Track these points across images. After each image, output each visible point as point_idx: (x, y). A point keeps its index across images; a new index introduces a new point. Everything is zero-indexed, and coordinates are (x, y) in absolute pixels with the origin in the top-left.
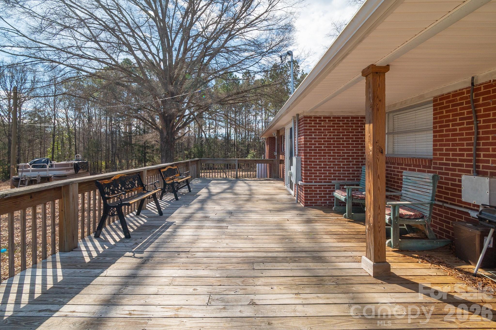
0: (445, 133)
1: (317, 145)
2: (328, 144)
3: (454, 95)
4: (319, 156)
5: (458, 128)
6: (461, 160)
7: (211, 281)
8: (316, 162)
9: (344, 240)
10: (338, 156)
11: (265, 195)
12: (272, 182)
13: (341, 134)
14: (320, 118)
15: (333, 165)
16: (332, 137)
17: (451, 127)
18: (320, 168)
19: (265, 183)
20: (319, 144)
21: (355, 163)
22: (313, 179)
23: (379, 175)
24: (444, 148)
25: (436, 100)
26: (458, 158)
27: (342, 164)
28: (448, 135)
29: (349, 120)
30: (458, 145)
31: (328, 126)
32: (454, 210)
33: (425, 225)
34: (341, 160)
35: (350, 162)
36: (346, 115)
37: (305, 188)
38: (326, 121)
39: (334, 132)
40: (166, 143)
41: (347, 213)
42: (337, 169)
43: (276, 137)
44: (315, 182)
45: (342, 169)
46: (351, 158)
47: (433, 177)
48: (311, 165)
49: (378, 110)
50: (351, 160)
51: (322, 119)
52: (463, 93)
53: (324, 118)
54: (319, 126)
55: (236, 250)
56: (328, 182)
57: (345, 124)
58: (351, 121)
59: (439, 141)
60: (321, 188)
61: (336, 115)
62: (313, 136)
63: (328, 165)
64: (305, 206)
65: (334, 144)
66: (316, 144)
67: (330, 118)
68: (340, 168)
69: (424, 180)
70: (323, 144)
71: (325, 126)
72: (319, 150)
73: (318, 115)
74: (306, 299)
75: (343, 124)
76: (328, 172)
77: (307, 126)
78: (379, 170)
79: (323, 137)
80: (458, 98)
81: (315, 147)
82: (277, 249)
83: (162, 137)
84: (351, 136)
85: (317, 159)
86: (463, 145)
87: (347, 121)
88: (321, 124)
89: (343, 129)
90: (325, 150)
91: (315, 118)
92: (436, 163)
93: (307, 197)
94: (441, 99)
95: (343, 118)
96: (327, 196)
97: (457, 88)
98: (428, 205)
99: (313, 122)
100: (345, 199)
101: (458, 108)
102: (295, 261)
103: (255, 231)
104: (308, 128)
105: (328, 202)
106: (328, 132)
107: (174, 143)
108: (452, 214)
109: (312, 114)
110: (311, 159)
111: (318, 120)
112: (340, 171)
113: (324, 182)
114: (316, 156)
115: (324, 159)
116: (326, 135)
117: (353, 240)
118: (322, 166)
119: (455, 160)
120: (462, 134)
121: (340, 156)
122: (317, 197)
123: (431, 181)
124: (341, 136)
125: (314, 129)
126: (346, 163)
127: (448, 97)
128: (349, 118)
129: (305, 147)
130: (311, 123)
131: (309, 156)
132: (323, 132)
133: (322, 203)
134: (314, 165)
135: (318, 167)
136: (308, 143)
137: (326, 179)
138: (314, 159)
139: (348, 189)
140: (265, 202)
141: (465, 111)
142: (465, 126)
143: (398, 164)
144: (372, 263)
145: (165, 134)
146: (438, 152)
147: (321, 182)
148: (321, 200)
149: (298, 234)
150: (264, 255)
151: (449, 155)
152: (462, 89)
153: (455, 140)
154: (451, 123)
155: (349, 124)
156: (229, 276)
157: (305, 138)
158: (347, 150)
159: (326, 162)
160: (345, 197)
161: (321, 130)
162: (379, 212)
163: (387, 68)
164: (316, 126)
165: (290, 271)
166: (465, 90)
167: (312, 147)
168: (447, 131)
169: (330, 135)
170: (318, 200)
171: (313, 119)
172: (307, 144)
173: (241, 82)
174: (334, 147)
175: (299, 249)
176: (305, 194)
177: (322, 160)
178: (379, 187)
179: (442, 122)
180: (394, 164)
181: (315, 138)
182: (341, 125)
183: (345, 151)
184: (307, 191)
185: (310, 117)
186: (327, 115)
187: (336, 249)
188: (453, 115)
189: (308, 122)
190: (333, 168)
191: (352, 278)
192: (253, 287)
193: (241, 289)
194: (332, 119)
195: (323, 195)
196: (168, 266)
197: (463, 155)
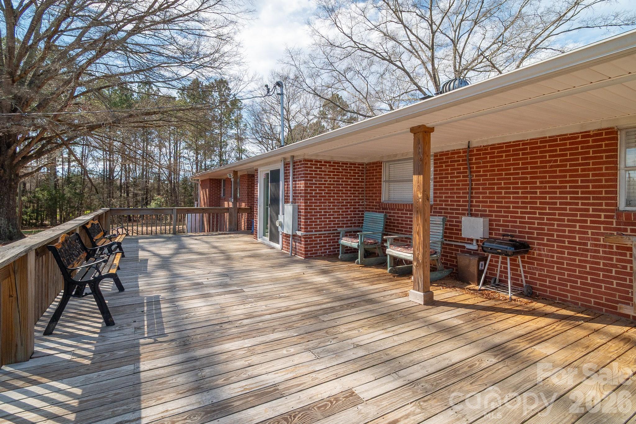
0: (444, 183)
1: (318, 191)
2: (328, 190)
3: (452, 154)
4: (319, 203)
5: (455, 179)
6: (457, 205)
7: (294, 340)
8: (317, 209)
9: (375, 283)
10: (337, 203)
11: (242, 251)
12: (232, 235)
13: (341, 180)
14: (321, 162)
15: (333, 212)
16: (332, 182)
17: (449, 179)
18: (320, 215)
19: (224, 238)
20: (319, 190)
21: (352, 209)
22: (314, 228)
23: (426, 219)
24: (444, 195)
25: (437, 156)
26: (455, 203)
27: (341, 211)
28: (447, 185)
29: (348, 166)
30: (455, 193)
31: (329, 172)
32: (452, 245)
33: (437, 260)
34: (340, 207)
35: (349, 208)
36: (345, 160)
37: (305, 238)
38: (326, 165)
39: (334, 178)
41: (359, 259)
42: (336, 216)
43: (232, 180)
44: (315, 231)
45: (341, 216)
46: (349, 204)
47: (443, 219)
48: (312, 212)
50: (349, 207)
51: (323, 163)
52: (460, 153)
53: (324, 162)
54: (320, 171)
55: (283, 309)
56: (328, 230)
57: (345, 169)
58: (349, 167)
59: (439, 189)
60: (321, 237)
61: (336, 160)
62: (314, 182)
63: (328, 212)
64: (306, 257)
65: (334, 190)
66: (316, 190)
67: (330, 162)
68: (340, 215)
69: (435, 222)
70: (324, 190)
71: (325, 171)
72: (319, 196)
73: (319, 159)
74: (394, 331)
75: (343, 169)
76: (328, 220)
77: (307, 170)
78: (426, 214)
79: (323, 182)
80: (456, 156)
81: (315, 193)
82: (325, 301)
84: (349, 183)
85: (317, 206)
86: (459, 193)
87: (346, 167)
88: (321, 168)
89: (342, 175)
90: (325, 196)
91: (316, 161)
92: (436, 208)
93: (307, 248)
94: (440, 155)
95: (342, 163)
96: (327, 245)
97: (456, 148)
98: (440, 243)
99: (314, 167)
100: (358, 245)
101: (456, 164)
102: (353, 307)
103: (281, 289)
104: (309, 172)
105: (328, 251)
106: (329, 178)
108: (450, 249)
109: (313, 158)
110: (312, 206)
111: (319, 164)
112: (339, 218)
113: (325, 231)
114: (317, 203)
115: (324, 206)
116: (326, 181)
117: (382, 282)
118: (323, 213)
119: (453, 205)
120: (459, 185)
121: (339, 203)
122: (317, 247)
123: (442, 223)
124: (341, 183)
125: (315, 174)
126: (344, 210)
127: (447, 154)
128: (347, 164)
129: (305, 193)
130: (312, 168)
131: (310, 203)
132: (323, 178)
133: (322, 253)
134: (315, 212)
135: (318, 214)
136: (309, 189)
137: (326, 227)
138: (315, 206)
139: (361, 236)
140: (252, 259)
141: (462, 167)
142: (461, 178)
143: (398, 210)
144: (422, 294)
146: (438, 199)
147: (322, 231)
148: (321, 250)
149: (327, 284)
150: (319, 307)
151: (447, 201)
152: (460, 150)
153: (453, 189)
154: (449, 176)
155: (347, 170)
156: (307, 331)
157: (305, 184)
158: (346, 196)
159: (326, 209)
160: (357, 244)
161: (322, 175)
162: (426, 249)
163: (432, 129)
164: (317, 171)
165: (357, 315)
166: (461, 151)
167: (312, 193)
168: (446, 181)
169: (330, 181)
170: (318, 250)
171: (314, 163)
172: (307, 190)
173: (135, 95)
174: (333, 193)
175: (345, 297)
176: (305, 245)
177: (323, 207)
178: (426, 229)
179: (442, 174)
180: (394, 210)
181: (316, 184)
182: (341, 170)
183: (344, 198)
184: (307, 241)
185: (311, 161)
186: (328, 159)
187: (377, 291)
188: (451, 170)
189: (309, 165)
190: (332, 215)
191: (411, 309)
192: (341, 335)
193: (333, 339)
194: (332, 164)
195: (323, 244)
196: (225, 340)
197: (459, 201)
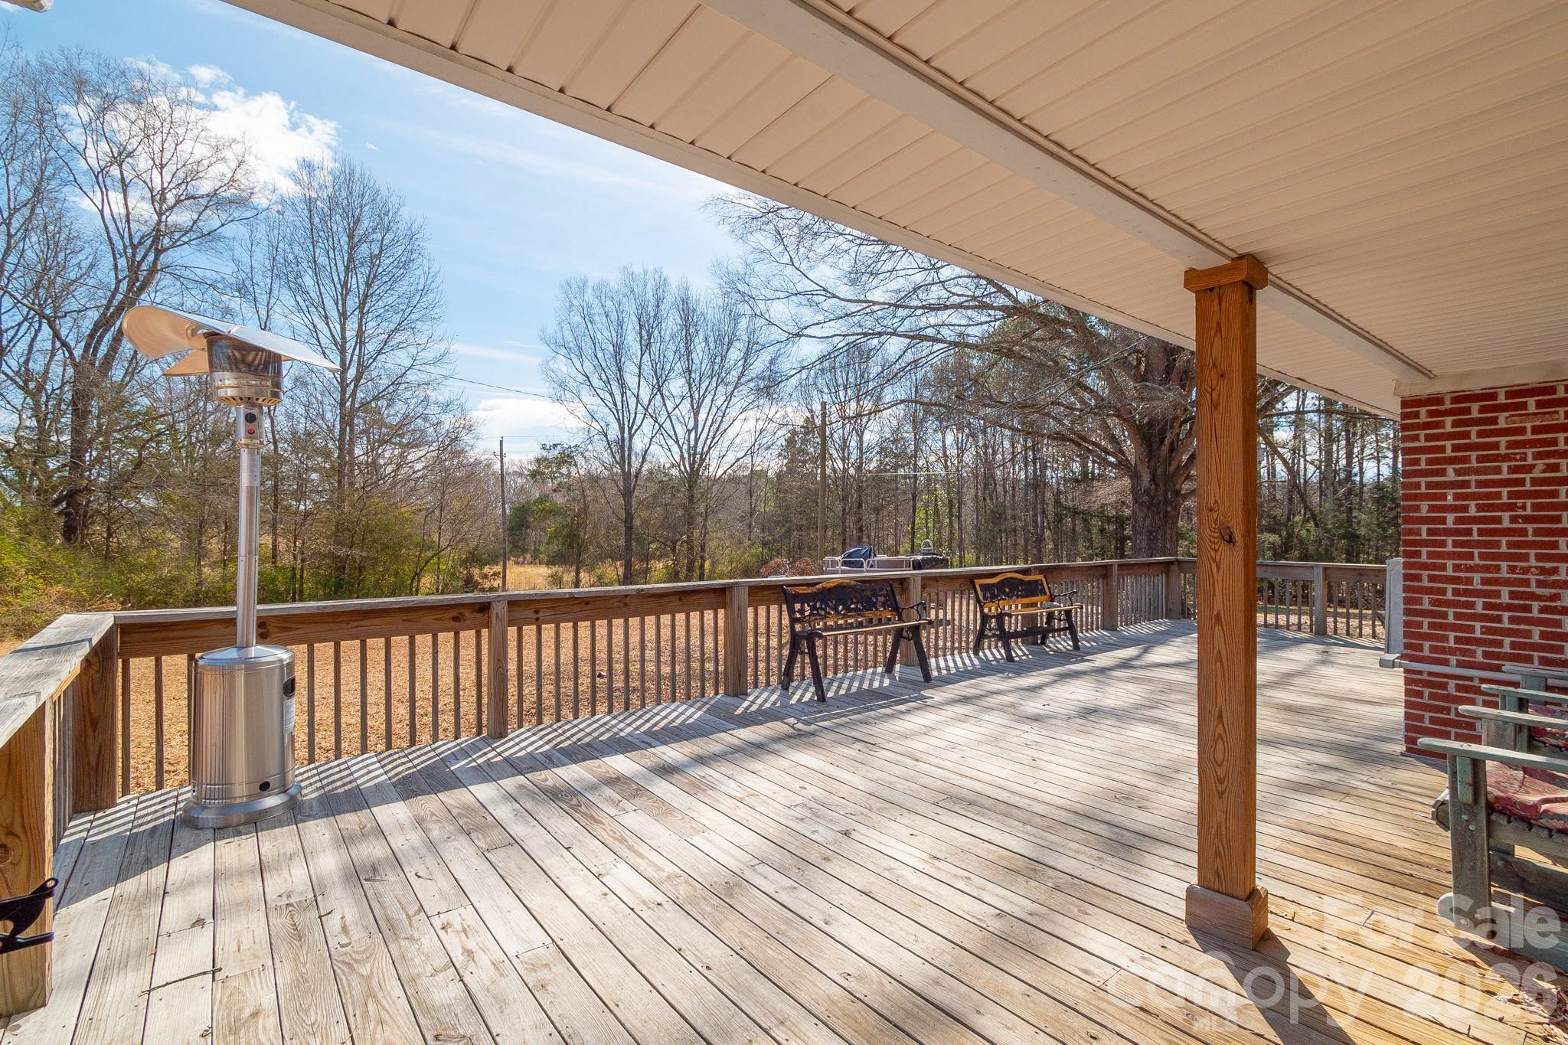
1: (1472, 513)
4: (1484, 556)
8: (1469, 581)
14: (1489, 397)
18: (1487, 606)
20: (1481, 508)
22: (1452, 651)
23: (1218, 614)
31: (1537, 430)
37: (1408, 682)
38: (1520, 406)
40: (1148, 508)
48: (1442, 592)
49: (1216, 407)
51: (1502, 401)
53: (1512, 395)
54: (1482, 434)
62: (1452, 477)
66: (1464, 509)
67: (1549, 391)
70: (1510, 507)
71: (1519, 431)
72: (1482, 532)
73: (1474, 386)
77: (1415, 439)
78: (1218, 598)
79: (1504, 476)
81: (1459, 521)
83: (1134, 490)
85: (1472, 569)
88: (1492, 421)
91: (1460, 400)
99: (1449, 421)
106: (1539, 456)
107: (1176, 508)
109: (1442, 388)
111: (1476, 406)
114: (1469, 557)
115: (1512, 569)
125: (1457, 449)
129: (1407, 521)
130: (1438, 425)
132: (1506, 459)
134: (1457, 592)
135: (1479, 602)
136: (1425, 504)
137: (1526, 659)
138: (1457, 569)
145: (1146, 478)
157: (1407, 486)
159: (1525, 582)
161: (1496, 446)
162: (1220, 730)
164: (1465, 435)
171: (1448, 406)
172: (1416, 508)
176: (1409, 705)
177: (1504, 574)
178: (1219, 652)
181: (1464, 484)
184: (1418, 694)
185: (1434, 400)
186: (1531, 379)
189: (1423, 419)
194: (1561, 394)
